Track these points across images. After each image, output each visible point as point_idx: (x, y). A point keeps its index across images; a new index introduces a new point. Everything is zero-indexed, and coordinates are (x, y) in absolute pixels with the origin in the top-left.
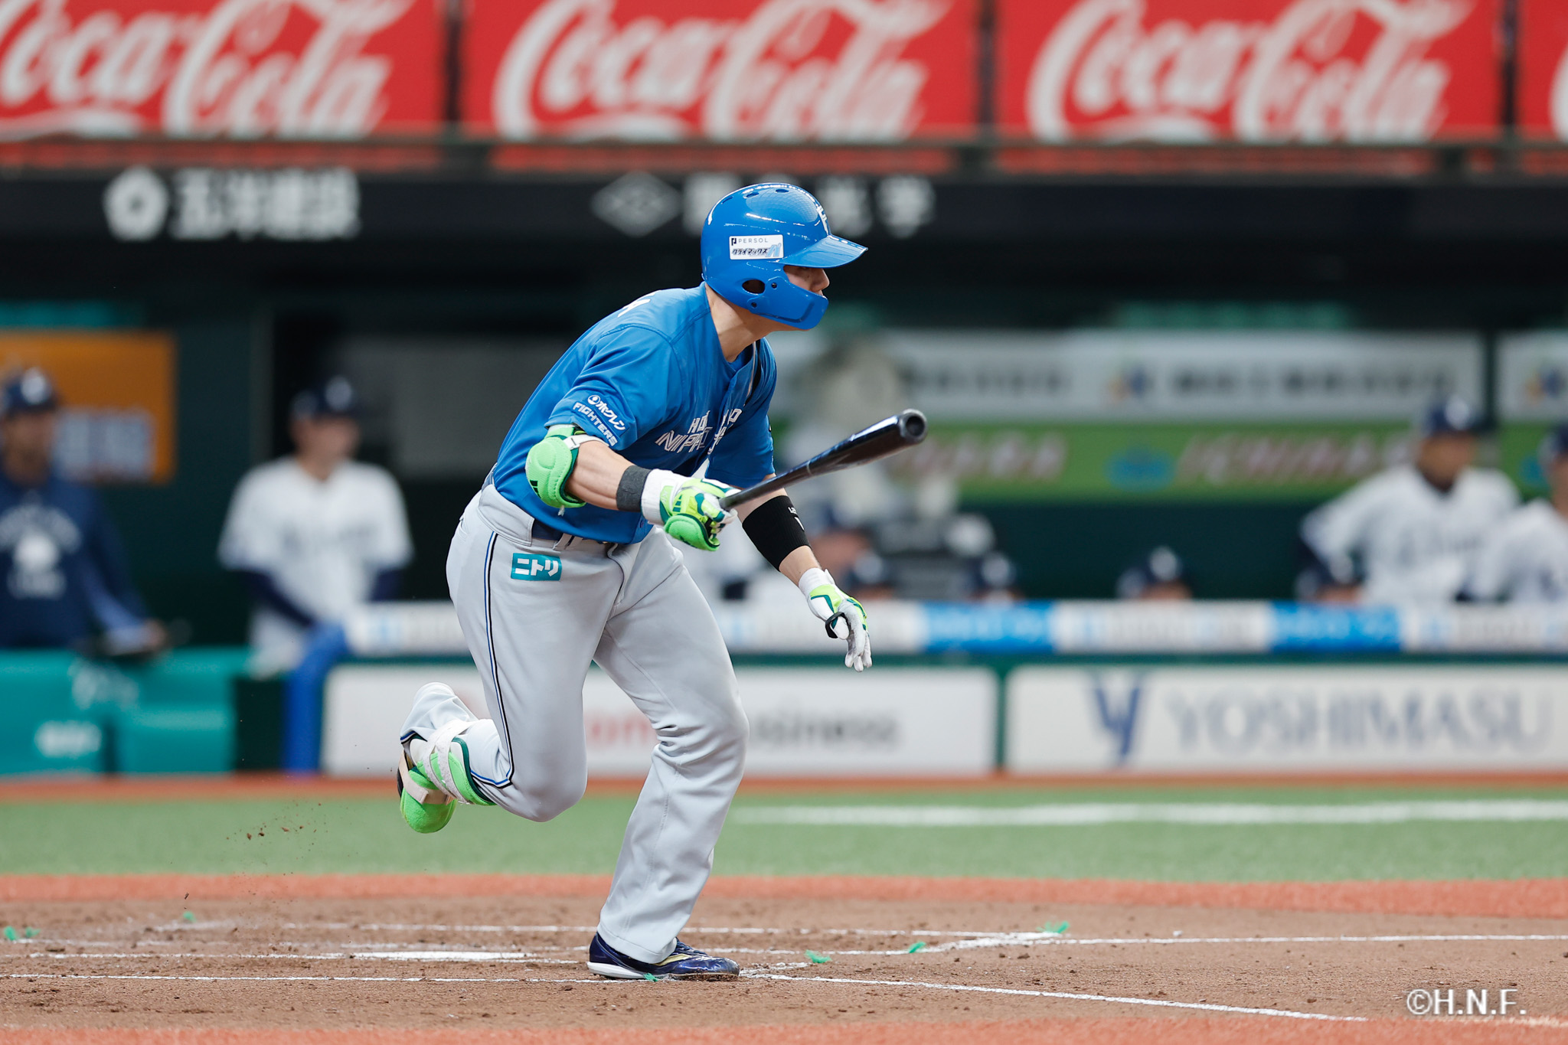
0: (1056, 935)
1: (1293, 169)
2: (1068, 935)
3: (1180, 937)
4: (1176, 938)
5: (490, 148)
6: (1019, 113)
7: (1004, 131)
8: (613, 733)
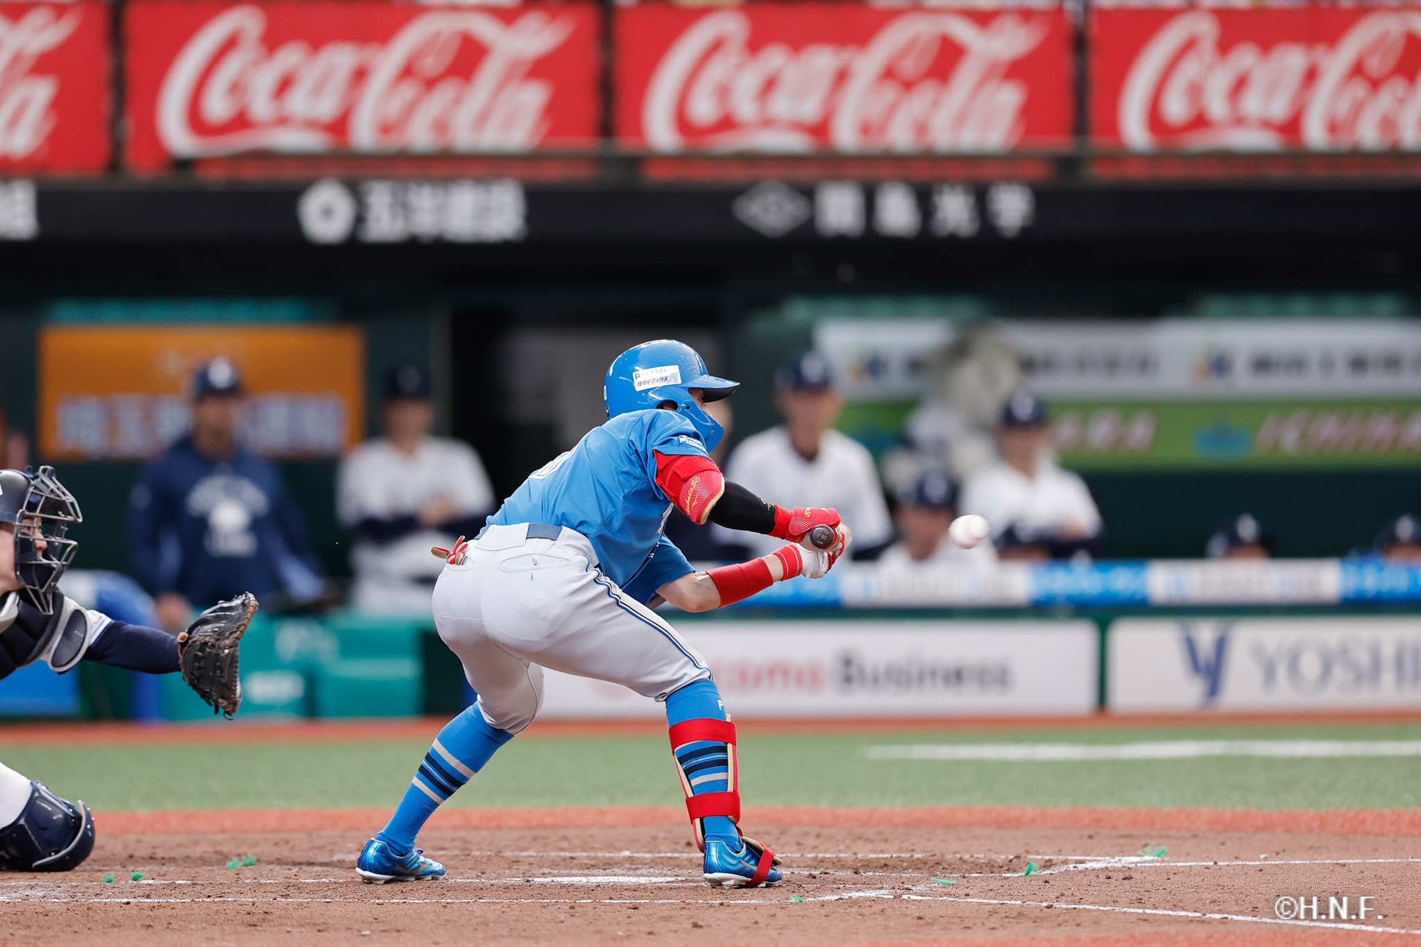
0: (1156, 858)
1: (1353, 174)
2: (1167, 858)
3: (1266, 859)
4: (1262, 860)
6: (1113, 126)
7: (1097, 142)
8: (757, 680)
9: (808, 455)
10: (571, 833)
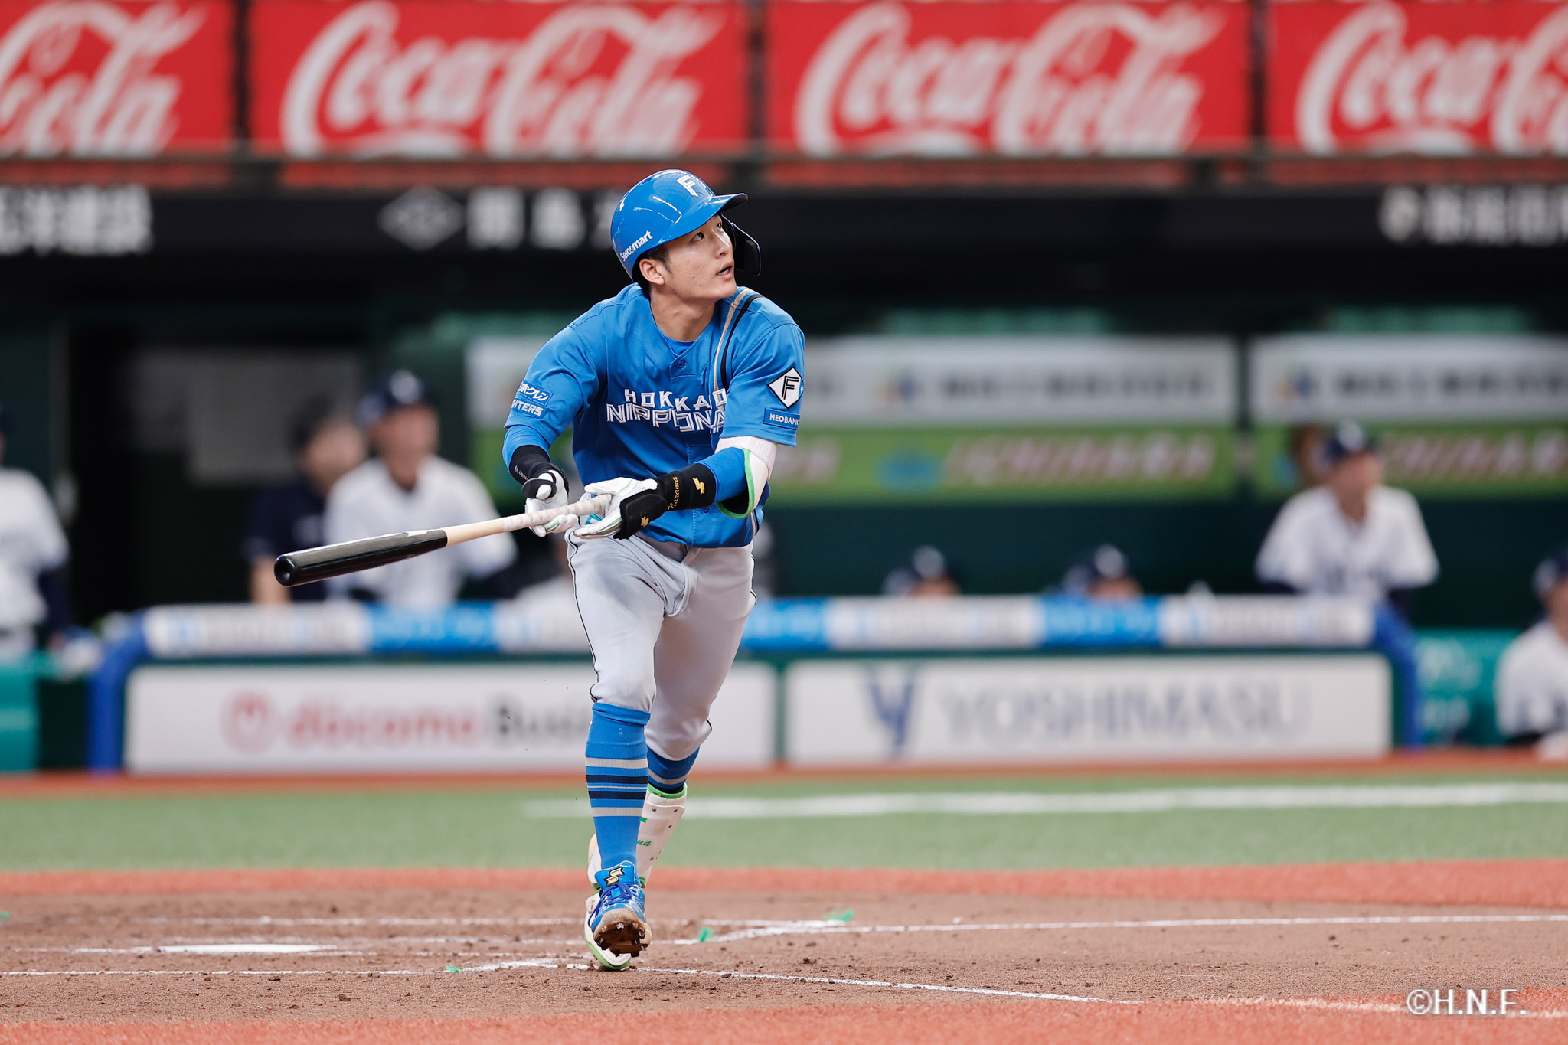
0: (842, 923)
1: (1052, 181)
2: (854, 923)
3: (960, 923)
4: (956, 925)
5: (276, 166)
6: (788, 128)
7: (773, 146)
8: (406, 730)
9: (407, 486)
10: (205, 898)
